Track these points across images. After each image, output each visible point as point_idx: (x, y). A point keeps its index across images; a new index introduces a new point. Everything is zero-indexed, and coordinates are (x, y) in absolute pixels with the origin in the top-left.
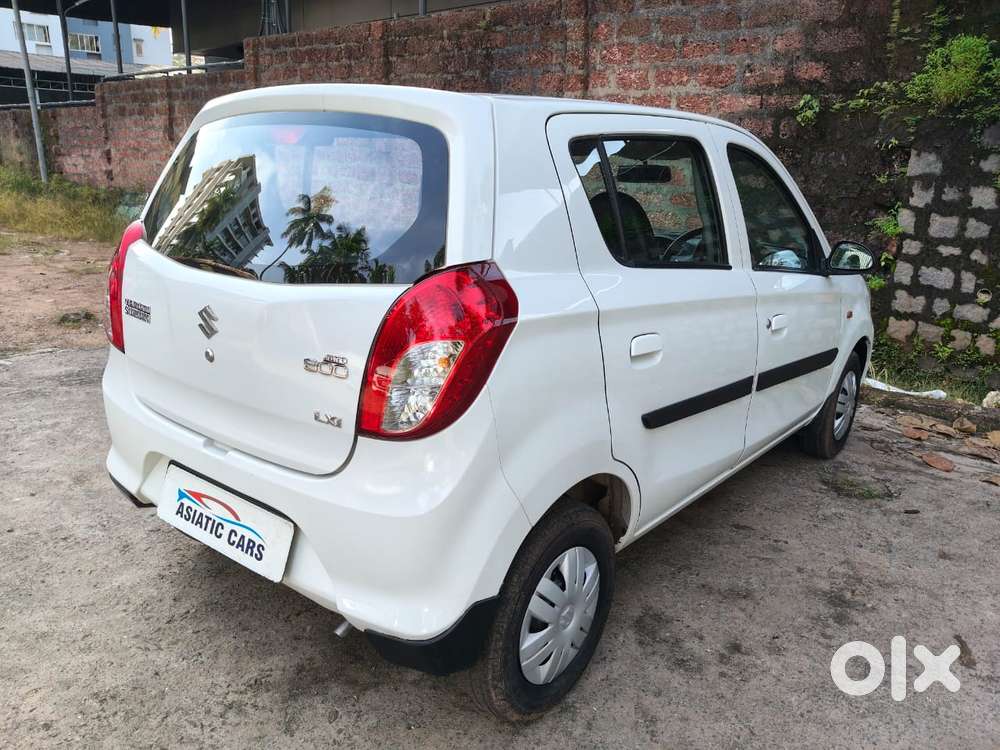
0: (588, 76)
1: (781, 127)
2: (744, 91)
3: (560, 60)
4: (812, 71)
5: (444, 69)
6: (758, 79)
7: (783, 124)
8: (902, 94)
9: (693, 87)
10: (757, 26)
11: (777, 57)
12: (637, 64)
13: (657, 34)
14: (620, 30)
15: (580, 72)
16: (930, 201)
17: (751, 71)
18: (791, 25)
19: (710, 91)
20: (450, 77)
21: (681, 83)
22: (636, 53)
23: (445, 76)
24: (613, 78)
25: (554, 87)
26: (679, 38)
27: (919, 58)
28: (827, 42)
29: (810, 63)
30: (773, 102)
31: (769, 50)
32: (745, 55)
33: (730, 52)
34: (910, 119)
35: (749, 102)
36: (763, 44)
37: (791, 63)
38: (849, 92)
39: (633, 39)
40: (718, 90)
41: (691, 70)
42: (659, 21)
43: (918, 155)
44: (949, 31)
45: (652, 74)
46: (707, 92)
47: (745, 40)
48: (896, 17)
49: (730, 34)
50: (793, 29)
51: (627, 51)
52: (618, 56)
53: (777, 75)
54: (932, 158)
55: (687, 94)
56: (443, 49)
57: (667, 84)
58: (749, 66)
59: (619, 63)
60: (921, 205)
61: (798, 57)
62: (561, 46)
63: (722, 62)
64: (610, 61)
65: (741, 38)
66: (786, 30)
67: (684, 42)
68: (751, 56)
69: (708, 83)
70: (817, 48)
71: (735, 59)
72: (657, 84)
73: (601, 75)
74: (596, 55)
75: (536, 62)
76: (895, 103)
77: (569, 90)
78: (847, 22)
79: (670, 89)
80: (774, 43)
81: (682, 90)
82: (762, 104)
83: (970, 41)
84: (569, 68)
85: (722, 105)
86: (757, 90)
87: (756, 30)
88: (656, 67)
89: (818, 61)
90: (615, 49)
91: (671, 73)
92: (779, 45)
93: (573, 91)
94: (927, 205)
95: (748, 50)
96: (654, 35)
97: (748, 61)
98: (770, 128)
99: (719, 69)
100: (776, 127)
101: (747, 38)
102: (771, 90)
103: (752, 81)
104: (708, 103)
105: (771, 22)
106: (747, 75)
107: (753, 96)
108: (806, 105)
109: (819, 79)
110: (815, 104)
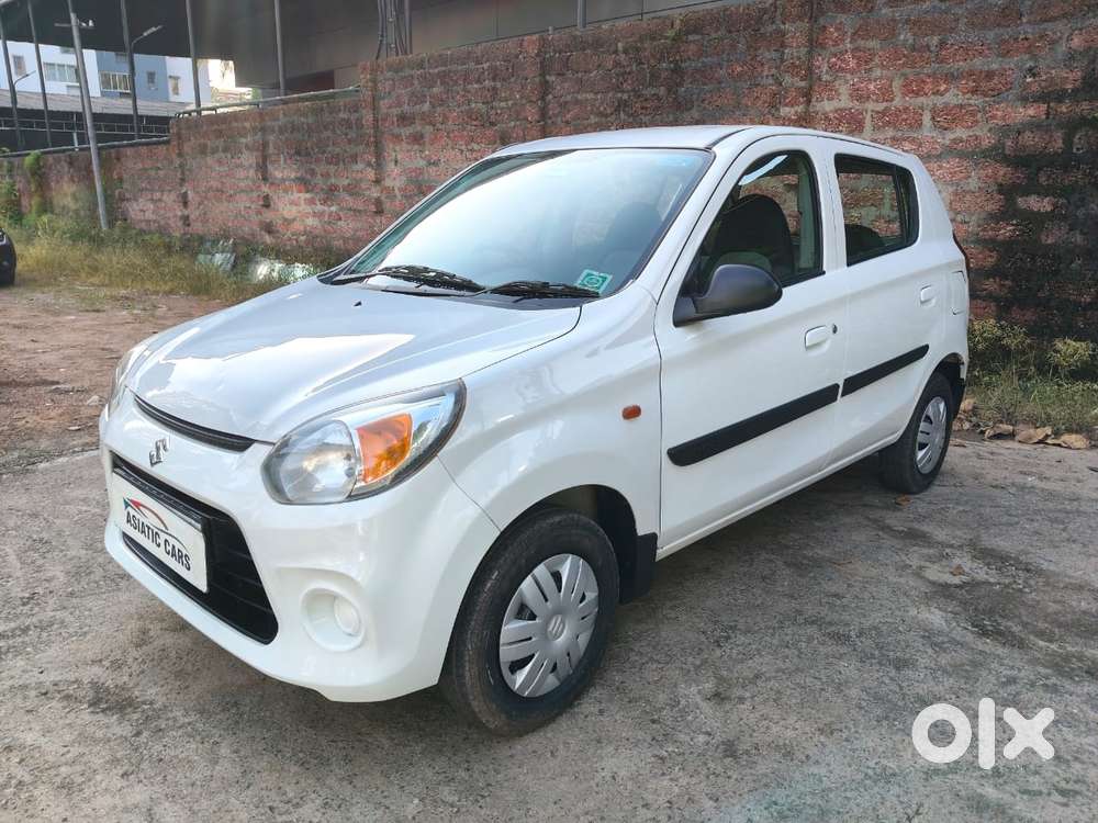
0: (811, 87)
1: (1076, 140)
2: (1024, 100)
3: (774, 71)
5: (618, 88)
6: (1043, 84)
7: (1077, 137)
9: (953, 97)
10: (1046, 21)
11: (1072, 56)
12: (878, 72)
13: (905, 36)
14: (854, 34)
15: (803, 84)
17: (1034, 75)
18: (1093, 18)
19: (976, 101)
20: (625, 96)
21: (937, 93)
22: (877, 60)
23: (619, 95)
24: (844, 90)
25: (765, 102)
26: (935, 40)
30: (1065, 110)
31: (1062, 48)
32: (1027, 57)
33: (1007, 54)
35: (1031, 112)
36: (1053, 42)
37: (1092, 62)
39: (872, 44)
40: (987, 99)
41: (950, 78)
42: (907, 21)
45: (897, 84)
46: (971, 101)
47: (1027, 39)
49: (1006, 33)
51: (865, 59)
52: (852, 64)
53: (1071, 78)
55: (946, 105)
56: (617, 64)
57: (917, 94)
58: (1030, 70)
59: (852, 72)
62: (774, 55)
63: (995, 66)
64: (842, 70)
65: (1021, 37)
66: (1086, 25)
67: (942, 44)
68: (1034, 57)
69: (974, 91)
71: (1012, 62)
72: (904, 95)
73: (829, 87)
74: (822, 65)
75: (740, 75)
77: (786, 105)
79: (922, 100)
80: (1069, 39)
81: (940, 101)
82: (1048, 114)
84: (788, 80)
85: (993, 117)
86: (1043, 97)
87: (1045, 25)
88: (902, 74)
90: (848, 56)
91: (923, 82)
92: (1077, 42)
93: (792, 106)
95: (1029, 50)
96: (902, 37)
97: (1030, 64)
98: (1061, 141)
99: (990, 75)
100: (1068, 141)
101: (1030, 36)
102: (1060, 96)
103: (1035, 88)
104: (974, 116)
105: (1064, 16)
106: (1029, 80)
107: (1036, 105)
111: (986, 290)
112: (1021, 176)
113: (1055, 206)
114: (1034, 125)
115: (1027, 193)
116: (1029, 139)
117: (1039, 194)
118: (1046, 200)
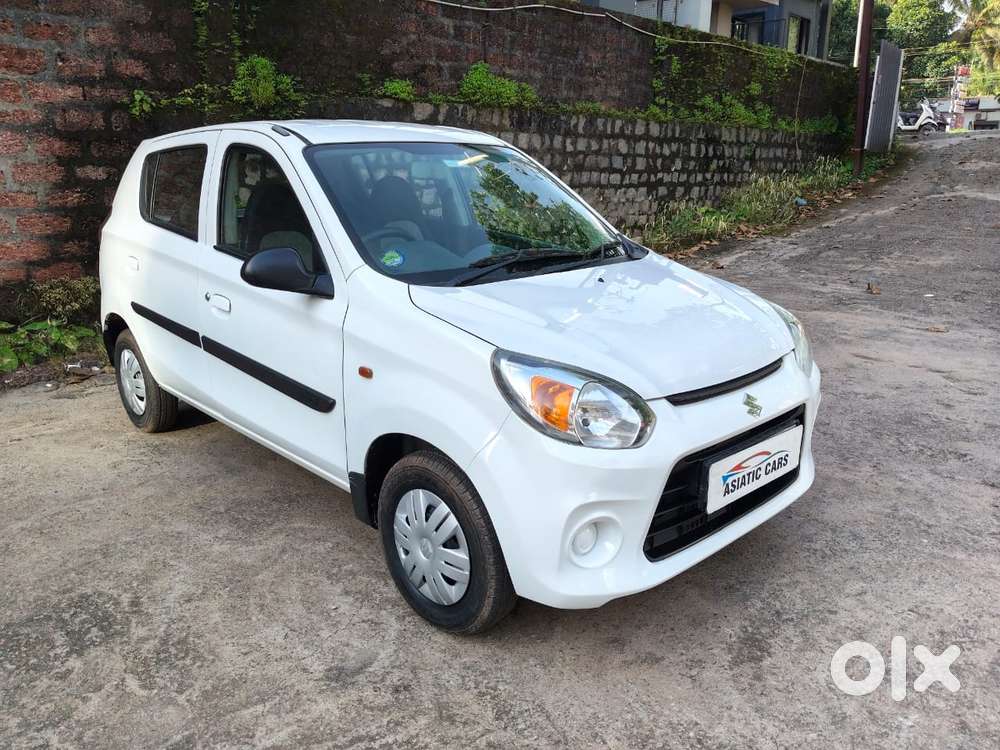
1: (113, 120)
2: (61, 81)
4: (137, 69)
6: (75, 69)
7: (114, 117)
8: (226, 95)
10: (61, 13)
11: (91, 51)
16: (259, 179)
17: (62, 60)
18: (101, 20)
19: (13, 76)
27: (230, 68)
28: (140, 42)
29: (129, 61)
30: (98, 94)
31: (82, 41)
32: (53, 42)
33: (32, 36)
34: (235, 116)
35: (70, 92)
36: (74, 35)
37: (109, 57)
38: (173, 89)
40: (24, 76)
44: (246, 51)
47: (48, 25)
48: (204, 31)
49: (27, 15)
50: (105, 25)
53: (98, 68)
58: (59, 55)
60: (254, 184)
61: (115, 53)
63: (24, 45)
65: (43, 23)
66: (97, 24)
68: (60, 44)
69: (8, 67)
70: (133, 47)
71: (40, 45)
76: (220, 103)
78: (156, 26)
80: (86, 35)
82: (84, 96)
83: (264, 61)
85: (35, 94)
86: (76, 81)
87: (62, 17)
89: (136, 59)
92: (93, 38)
94: (257, 182)
95: (54, 36)
97: (58, 50)
98: (102, 120)
99: (21, 53)
100: (107, 120)
101: (50, 23)
102: (92, 83)
103: (68, 72)
104: (15, 90)
105: (77, 13)
106: (60, 64)
107: (72, 87)
108: (141, 100)
109: (140, 75)
110: (150, 100)
111: (68, 252)
112: (75, 150)
113: (109, 173)
114: (78, 106)
115: (82, 165)
116: (74, 116)
117: (93, 165)
118: (101, 169)
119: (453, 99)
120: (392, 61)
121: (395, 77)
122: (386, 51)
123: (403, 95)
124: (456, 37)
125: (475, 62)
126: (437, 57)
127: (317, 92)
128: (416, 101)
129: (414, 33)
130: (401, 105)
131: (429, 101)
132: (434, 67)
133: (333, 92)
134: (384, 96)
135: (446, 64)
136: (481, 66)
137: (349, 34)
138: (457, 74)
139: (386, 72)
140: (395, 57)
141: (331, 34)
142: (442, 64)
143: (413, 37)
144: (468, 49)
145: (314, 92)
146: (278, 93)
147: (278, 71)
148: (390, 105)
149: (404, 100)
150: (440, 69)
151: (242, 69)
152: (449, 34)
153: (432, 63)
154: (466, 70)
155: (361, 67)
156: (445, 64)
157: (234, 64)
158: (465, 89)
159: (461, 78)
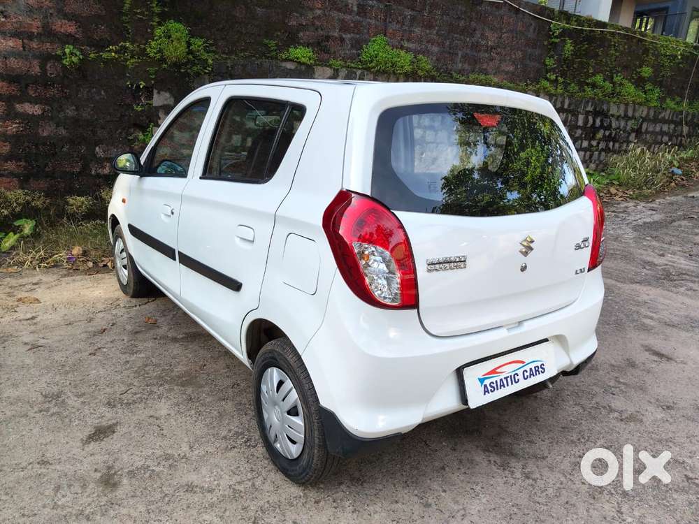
1: (48, 67)
2: (4, 34)
4: (70, 28)
6: (15, 25)
7: (49, 65)
8: (143, 52)
11: (31, 10)
17: (6, 17)
27: (149, 30)
28: (74, 6)
29: (63, 21)
30: (36, 47)
34: (151, 70)
37: (45, 17)
38: (101, 46)
43: (159, 93)
44: (164, 18)
53: (35, 25)
54: (167, 95)
58: (2, 12)
61: (52, 14)
68: (3, 4)
70: (67, 10)
76: (139, 58)
82: (24, 47)
83: (178, 25)
86: (16, 34)
89: (70, 20)
98: (38, 67)
100: (43, 67)
102: (31, 37)
103: (9, 26)
106: (4, 20)
107: (14, 39)
108: (72, 54)
109: (73, 34)
110: (78, 53)
111: (7, 169)
112: (14, 90)
113: (44, 110)
114: (17, 55)
115: (21, 102)
116: (14, 63)
117: (31, 103)
118: (37, 106)
119: (353, 65)
120: (298, 31)
121: (300, 44)
122: (293, 23)
123: (303, 60)
124: (358, 14)
125: (375, 35)
126: (340, 30)
127: (227, 54)
128: (317, 65)
129: (320, 9)
130: (303, 68)
131: (330, 66)
132: (336, 38)
133: (242, 54)
134: (287, 60)
135: (349, 36)
136: (380, 39)
137: (259, 7)
138: (358, 45)
139: (293, 40)
140: (302, 27)
141: (243, 6)
142: (344, 36)
143: (319, 12)
144: (370, 24)
145: (224, 53)
146: (190, 52)
147: (192, 34)
148: (293, 67)
149: (304, 64)
150: (342, 40)
151: (158, 32)
152: (352, 11)
153: (336, 35)
154: (366, 42)
155: (268, 35)
156: (347, 36)
157: (153, 28)
158: (364, 57)
159: (361, 48)
